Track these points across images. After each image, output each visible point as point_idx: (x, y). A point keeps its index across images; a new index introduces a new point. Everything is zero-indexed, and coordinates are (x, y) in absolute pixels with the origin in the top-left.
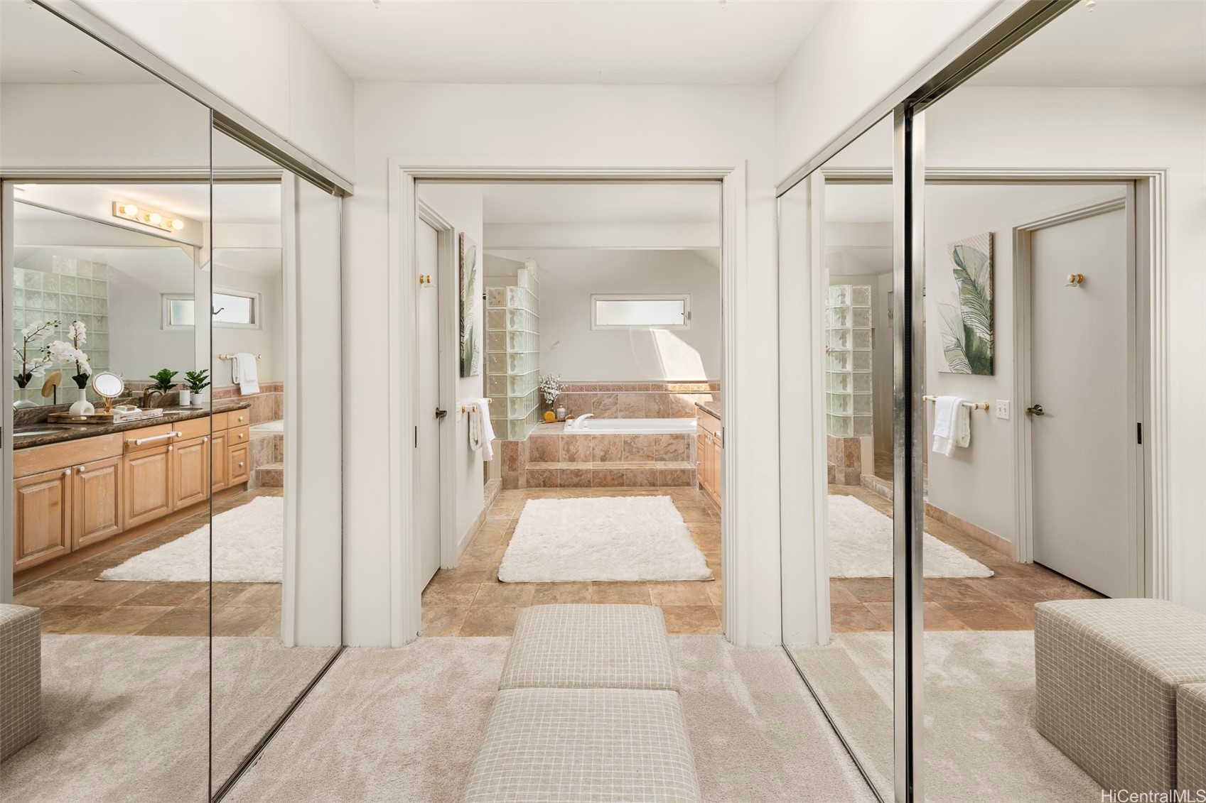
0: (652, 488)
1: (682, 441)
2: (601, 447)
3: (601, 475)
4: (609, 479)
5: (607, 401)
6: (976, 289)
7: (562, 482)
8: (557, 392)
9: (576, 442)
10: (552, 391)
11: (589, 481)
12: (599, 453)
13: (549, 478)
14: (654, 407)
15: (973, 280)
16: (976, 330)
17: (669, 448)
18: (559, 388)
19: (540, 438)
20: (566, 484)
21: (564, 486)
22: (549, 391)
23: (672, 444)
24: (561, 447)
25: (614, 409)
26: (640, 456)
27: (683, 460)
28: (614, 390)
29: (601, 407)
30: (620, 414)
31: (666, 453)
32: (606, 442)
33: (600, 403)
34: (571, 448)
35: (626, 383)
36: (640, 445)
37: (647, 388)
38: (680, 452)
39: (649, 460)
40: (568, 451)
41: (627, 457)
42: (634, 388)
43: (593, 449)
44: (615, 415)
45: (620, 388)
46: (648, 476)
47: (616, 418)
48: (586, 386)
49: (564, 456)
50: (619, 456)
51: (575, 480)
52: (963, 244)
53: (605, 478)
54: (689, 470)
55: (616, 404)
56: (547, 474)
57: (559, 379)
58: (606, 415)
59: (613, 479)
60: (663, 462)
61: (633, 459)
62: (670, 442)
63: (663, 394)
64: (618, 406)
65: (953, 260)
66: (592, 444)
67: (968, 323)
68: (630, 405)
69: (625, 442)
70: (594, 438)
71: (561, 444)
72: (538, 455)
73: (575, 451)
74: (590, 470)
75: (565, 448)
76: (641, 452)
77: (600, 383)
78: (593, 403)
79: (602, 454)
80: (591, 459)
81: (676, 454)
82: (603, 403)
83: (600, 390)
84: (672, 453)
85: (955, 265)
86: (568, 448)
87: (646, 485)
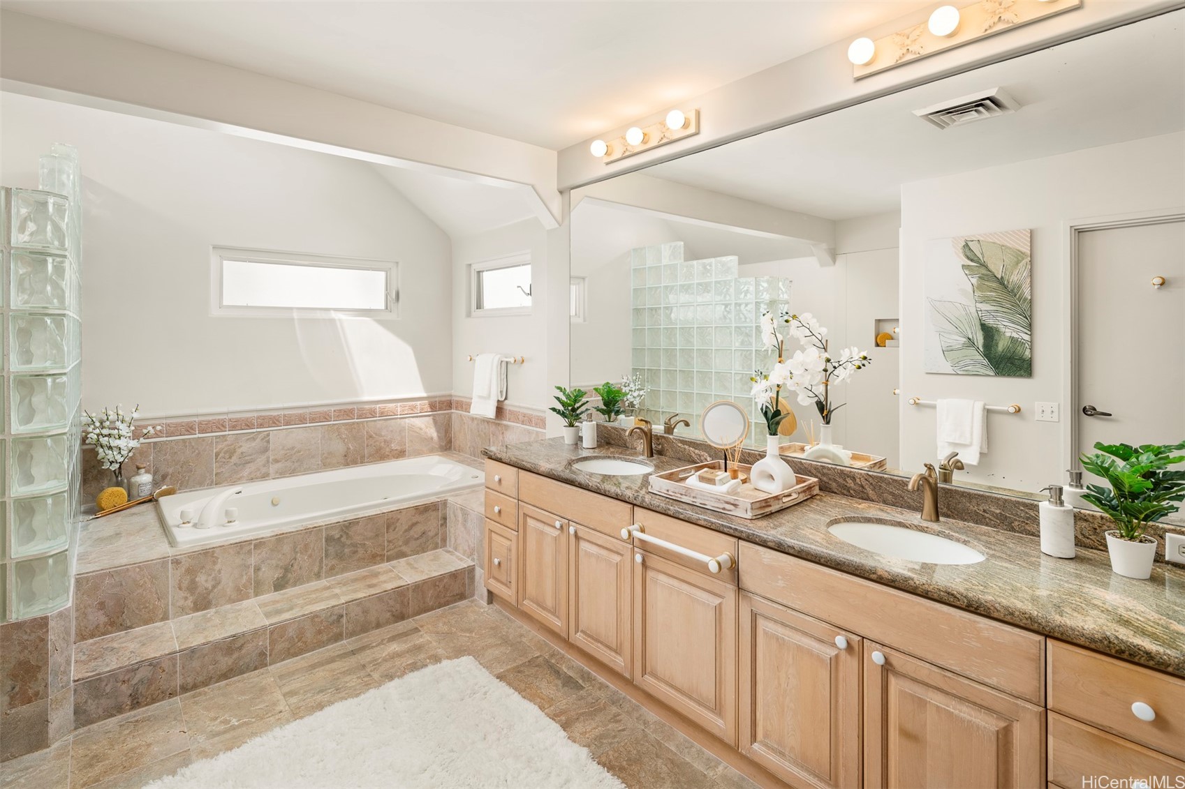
0: (401, 626)
1: (434, 514)
2: (274, 562)
3: (291, 632)
4: (309, 635)
5: (246, 447)
6: (1006, 287)
7: (189, 680)
8: (133, 444)
9: (215, 563)
10: (122, 443)
11: (262, 654)
12: (269, 574)
13: (150, 682)
14: (338, 447)
15: (1000, 277)
16: (1002, 329)
17: (412, 533)
18: (136, 435)
19: (111, 575)
20: (200, 679)
21: (195, 687)
22: (114, 443)
23: (417, 523)
24: (172, 582)
25: (261, 460)
26: (359, 560)
27: (436, 547)
28: (261, 426)
29: (234, 459)
30: (273, 468)
31: (407, 542)
32: (287, 548)
33: (231, 453)
34: (202, 579)
35: (287, 412)
36: (358, 539)
37: (326, 417)
38: (431, 534)
39: (375, 564)
40: (192, 587)
41: (332, 568)
42: (302, 419)
43: (257, 569)
44: (264, 470)
45: (274, 421)
46: (391, 603)
47: (265, 476)
48: (200, 423)
49: (181, 603)
50: (316, 569)
51: (225, 662)
52: (981, 239)
53: (301, 634)
54: (463, 571)
55: (266, 450)
56: (143, 673)
57: (135, 415)
58: (245, 473)
59: (320, 632)
60: (403, 560)
61: (344, 570)
62: (414, 520)
63: (353, 423)
64: (270, 453)
65: (962, 256)
66: (253, 560)
67: (990, 322)
68: (293, 448)
69: (329, 539)
70: (259, 544)
71: (172, 577)
72: (103, 619)
73: (209, 585)
74: (264, 628)
75: (185, 584)
76: (361, 551)
77: (231, 416)
78: (217, 455)
79: (278, 574)
80: (252, 591)
81: (423, 539)
82: (239, 451)
83: (233, 428)
84: (418, 539)
85: (966, 260)
86: (193, 582)
87: (388, 623)
